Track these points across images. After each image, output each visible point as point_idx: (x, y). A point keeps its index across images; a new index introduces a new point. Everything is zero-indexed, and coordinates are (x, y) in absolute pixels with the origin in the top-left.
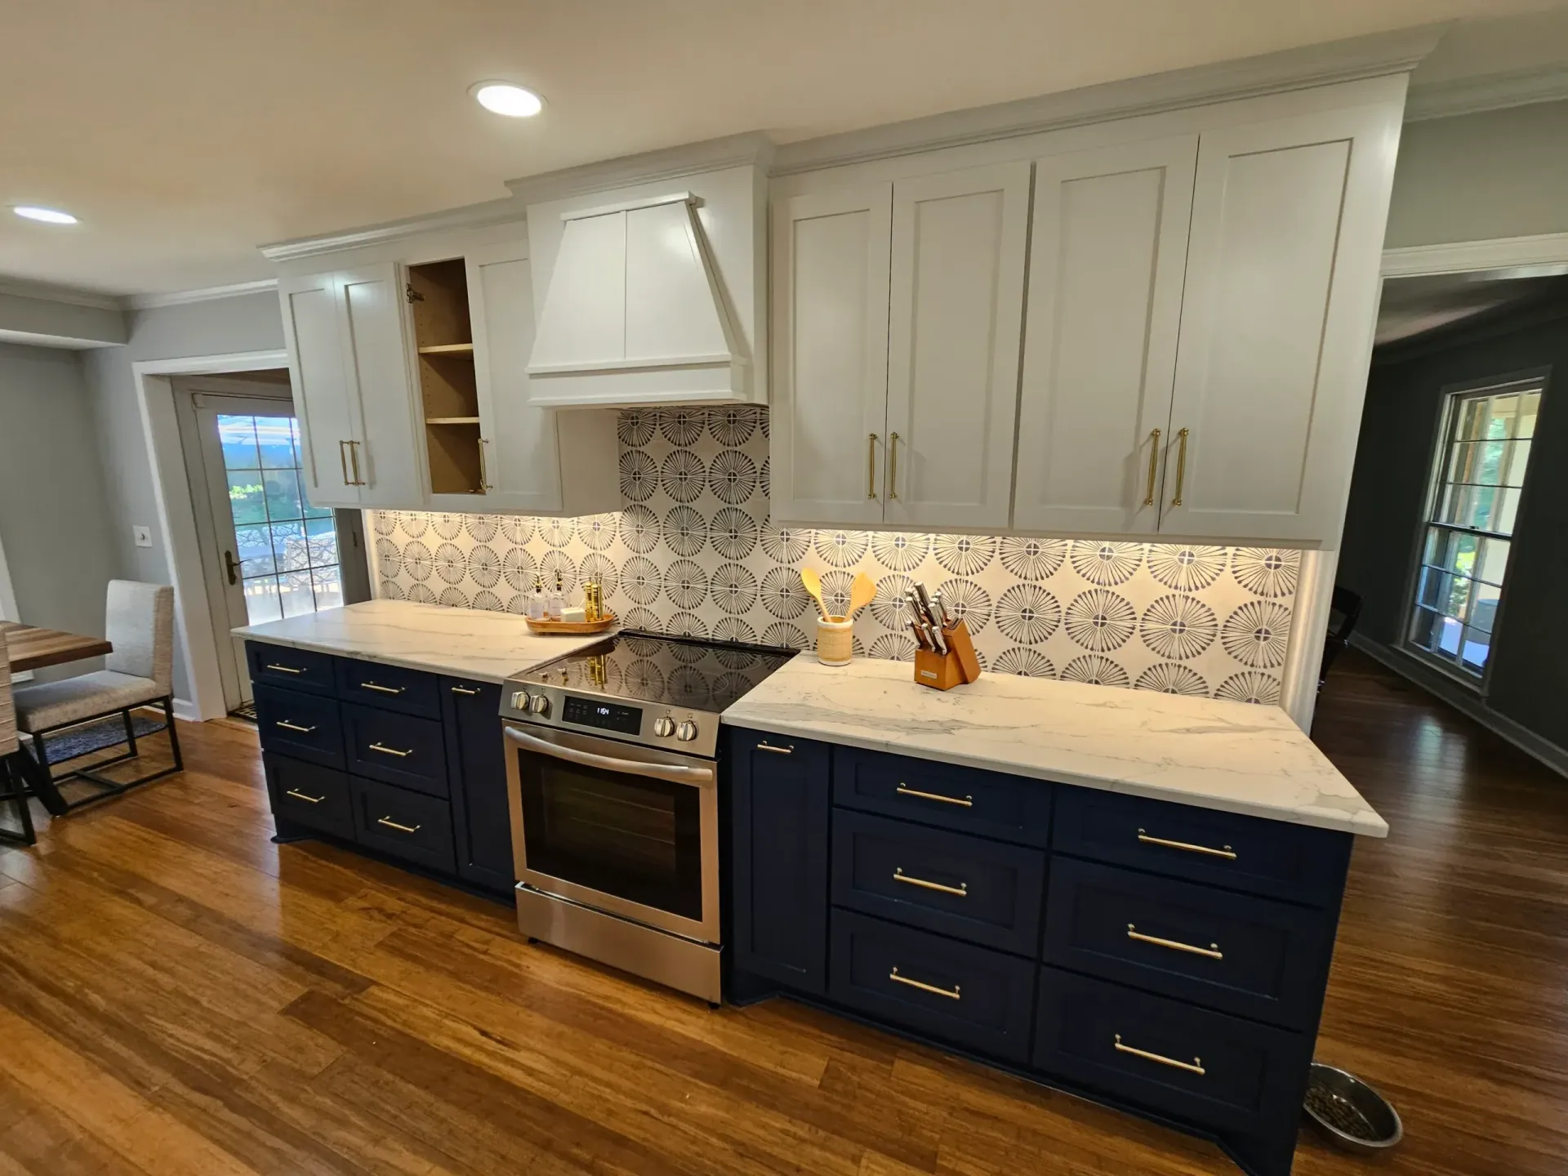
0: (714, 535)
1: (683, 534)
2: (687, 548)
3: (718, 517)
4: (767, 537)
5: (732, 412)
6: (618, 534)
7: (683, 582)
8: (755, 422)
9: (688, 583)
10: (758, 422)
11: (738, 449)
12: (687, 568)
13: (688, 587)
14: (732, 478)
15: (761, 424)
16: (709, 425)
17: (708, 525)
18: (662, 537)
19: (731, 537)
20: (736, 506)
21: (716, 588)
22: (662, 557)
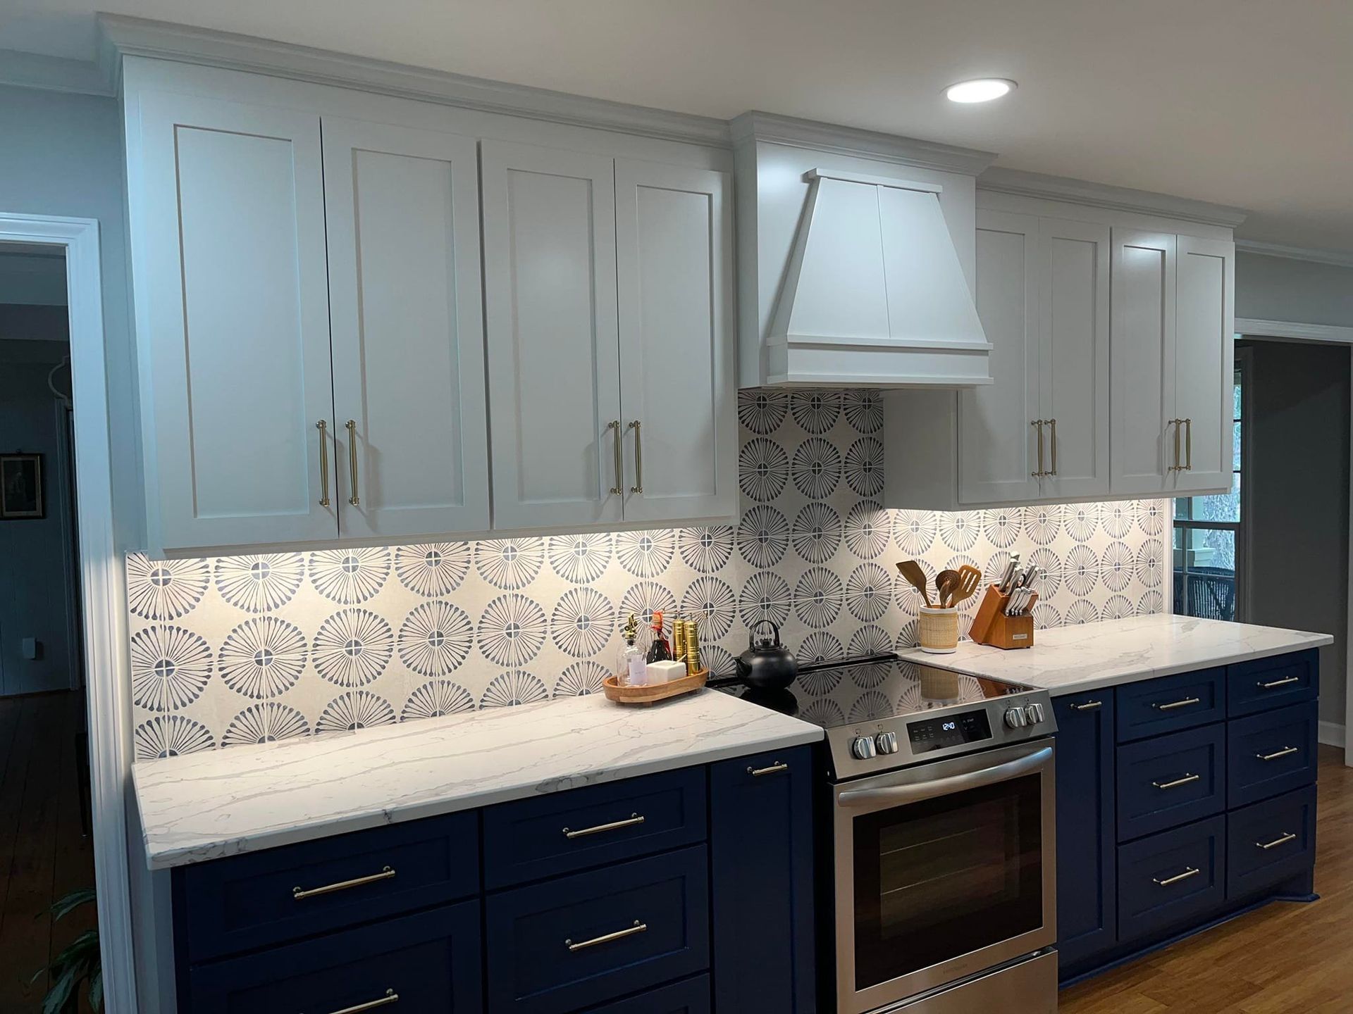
0: (796, 536)
1: (761, 540)
2: (765, 557)
3: (801, 515)
4: (850, 532)
5: (816, 396)
6: (677, 551)
7: (762, 601)
8: (839, 408)
9: (768, 600)
10: (842, 407)
11: (823, 436)
12: (766, 581)
13: (768, 606)
14: (817, 469)
15: (845, 409)
16: (793, 409)
17: (791, 526)
18: (736, 547)
19: (815, 536)
20: (820, 501)
21: (800, 600)
22: (735, 573)
